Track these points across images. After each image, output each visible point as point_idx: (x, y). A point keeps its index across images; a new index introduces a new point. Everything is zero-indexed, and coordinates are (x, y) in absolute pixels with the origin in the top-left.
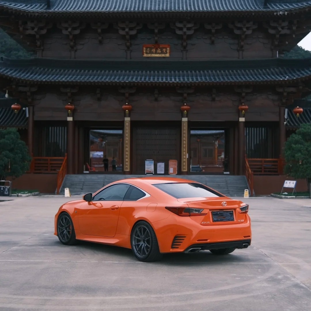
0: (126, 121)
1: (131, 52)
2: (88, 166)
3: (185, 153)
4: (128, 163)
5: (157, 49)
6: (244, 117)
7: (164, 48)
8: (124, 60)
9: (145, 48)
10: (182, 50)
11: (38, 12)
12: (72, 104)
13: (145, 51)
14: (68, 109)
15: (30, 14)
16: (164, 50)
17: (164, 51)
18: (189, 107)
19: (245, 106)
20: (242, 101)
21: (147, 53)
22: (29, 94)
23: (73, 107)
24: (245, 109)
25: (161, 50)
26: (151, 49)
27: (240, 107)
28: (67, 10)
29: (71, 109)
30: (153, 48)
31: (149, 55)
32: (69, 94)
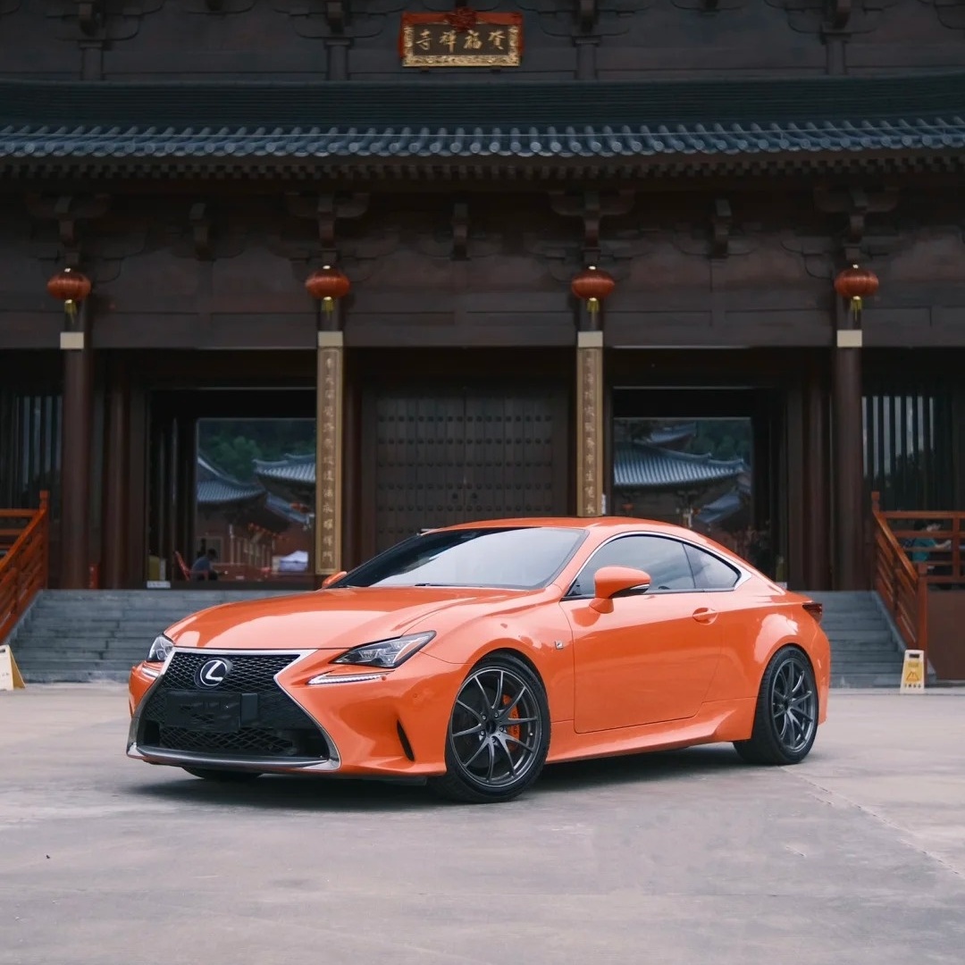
0: (326, 348)
1: (348, 47)
2: (181, 561)
3: (595, 493)
4: (333, 539)
5: (462, 32)
6: (856, 326)
7: (496, 27)
8: (318, 81)
9: (408, 30)
10: (574, 38)
12: (78, 270)
13: (409, 44)
14: (64, 294)
16: (496, 36)
17: (498, 42)
18: (607, 281)
19: (867, 275)
20: (852, 253)
21: (417, 50)
23: (84, 284)
24: (864, 291)
25: (484, 37)
26: (437, 32)
27: (844, 280)
29: (74, 294)
30: (448, 29)
31: (431, 61)
32: (66, 228)
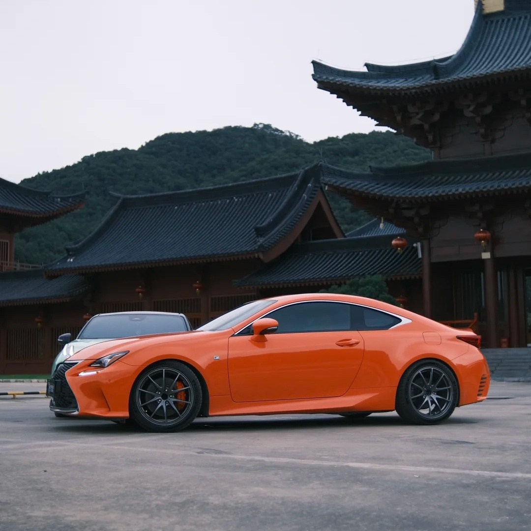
11: (414, 88)
12: (485, 230)
14: (480, 239)
15: (403, 92)
22: (416, 220)
23: (488, 234)
28: (458, 77)
29: (484, 239)
32: (480, 215)
